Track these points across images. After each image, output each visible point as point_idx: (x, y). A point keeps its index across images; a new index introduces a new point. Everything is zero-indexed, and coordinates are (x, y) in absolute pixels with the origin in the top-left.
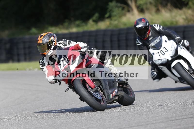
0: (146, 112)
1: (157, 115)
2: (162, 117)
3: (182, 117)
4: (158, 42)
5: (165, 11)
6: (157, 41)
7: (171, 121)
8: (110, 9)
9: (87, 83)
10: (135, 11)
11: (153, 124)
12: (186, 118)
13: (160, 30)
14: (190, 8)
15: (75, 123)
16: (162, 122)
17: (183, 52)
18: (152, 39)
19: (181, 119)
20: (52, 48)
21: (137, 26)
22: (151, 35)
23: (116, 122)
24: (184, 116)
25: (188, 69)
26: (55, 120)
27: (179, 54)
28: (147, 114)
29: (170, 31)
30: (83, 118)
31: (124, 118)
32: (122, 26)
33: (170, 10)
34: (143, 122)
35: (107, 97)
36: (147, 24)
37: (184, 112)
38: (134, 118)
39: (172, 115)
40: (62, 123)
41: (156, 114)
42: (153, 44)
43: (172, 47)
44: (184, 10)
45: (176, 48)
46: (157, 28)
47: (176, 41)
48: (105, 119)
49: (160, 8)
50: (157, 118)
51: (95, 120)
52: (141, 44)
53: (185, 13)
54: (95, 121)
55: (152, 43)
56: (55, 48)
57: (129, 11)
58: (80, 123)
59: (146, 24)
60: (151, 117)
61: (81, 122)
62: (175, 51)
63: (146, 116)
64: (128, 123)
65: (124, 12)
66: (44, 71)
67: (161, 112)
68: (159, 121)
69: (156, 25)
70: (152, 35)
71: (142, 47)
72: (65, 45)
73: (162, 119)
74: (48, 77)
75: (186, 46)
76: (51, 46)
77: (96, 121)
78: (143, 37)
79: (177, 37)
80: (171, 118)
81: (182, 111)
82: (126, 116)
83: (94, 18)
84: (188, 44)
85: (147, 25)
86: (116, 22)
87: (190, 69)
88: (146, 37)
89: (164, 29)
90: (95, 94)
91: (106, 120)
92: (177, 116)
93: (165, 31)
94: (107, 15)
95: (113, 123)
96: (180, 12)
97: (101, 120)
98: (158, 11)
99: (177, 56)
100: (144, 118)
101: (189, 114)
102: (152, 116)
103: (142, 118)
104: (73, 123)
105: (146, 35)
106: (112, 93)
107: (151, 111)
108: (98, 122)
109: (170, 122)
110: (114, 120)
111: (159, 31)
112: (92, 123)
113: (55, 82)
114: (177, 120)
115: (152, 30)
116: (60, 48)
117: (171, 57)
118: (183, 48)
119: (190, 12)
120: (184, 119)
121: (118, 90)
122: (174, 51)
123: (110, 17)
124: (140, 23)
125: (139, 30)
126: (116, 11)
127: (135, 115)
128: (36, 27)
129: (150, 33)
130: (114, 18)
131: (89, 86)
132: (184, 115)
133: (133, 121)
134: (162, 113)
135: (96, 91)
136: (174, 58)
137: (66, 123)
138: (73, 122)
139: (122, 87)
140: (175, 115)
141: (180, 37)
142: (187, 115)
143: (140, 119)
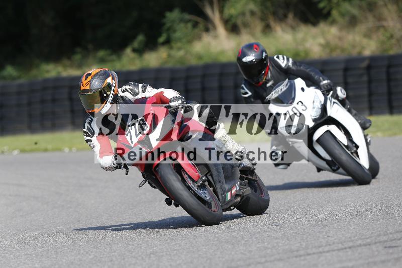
0: (246, 239)
1: (268, 244)
2: (279, 248)
3: (321, 250)
4: (283, 90)
5: (283, 30)
6: (282, 88)
7: (296, 257)
8: (168, 25)
9: (184, 170)
10: (221, 30)
11: (259, 263)
12: (328, 252)
13: (289, 66)
14: (333, 22)
15: (98, 264)
16: (280, 260)
17: (336, 111)
18: (273, 84)
19: (317, 253)
20: (110, 99)
21: (244, 60)
22: (271, 77)
23: (183, 260)
24: (323, 247)
25: (346, 144)
26: (57, 257)
27: (329, 114)
28: (247, 242)
29: (307, 69)
30: (115, 252)
31: (200, 253)
32: (193, 62)
33: (293, 28)
34: (239, 260)
35: (220, 198)
36: (264, 54)
37: (324, 238)
38: (221, 253)
39: (298, 245)
40: (72, 263)
41: (266, 244)
42: (274, 95)
43: (315, 101)
44: (323, 26)
45: (323, 103)
46: (283, 62)
47: (323, 88)
48: (162, 254)
49: (272, 23)
50: (269, 251)
51: (139, 256)
52: (250, 94)
53: (323, 34)
54: (140, 258)
55: (273, 93)
56: (116, 100)
57: (207, 30)
58: (110, 264)
59: (262, 54)
60: (255, 248)
61: (111, 261)
62: (321, 109)
63: (244, 248)
64: (208, 261)
65: (196, 31)
66: (91, 145)
67: (276, 239)
68: (273, 258)
69: (281, 56)
70: (273, 77)
71: (252, 100)
72: (136, 94)
73: (279, 254)
74: (101, 157)
75: (340, 98)
76: (108, 96)
77: (142, 258)
78: (255, 80)
79: (324, 80)
80: (297, 251)
81: (319, 237)
82: (204, 247)
83: (136, 44)
84: (344, 94)
85: (263, 57)
86: (181, 53)
87: (350, 144)
88: (262, 80)
89: (297, 65)
90: (201, 193)
91: (162, 256)
92: (310, 247)
93: (299, 68)
94: (161, 39)
95: (178, 262)
96: (313, 30)
97: (152, 255)
98: (267, 29)
99: (324, 119)
100: (242, 251)
101: (334, 243)
102: (258, 247)
103: (237, 251)
104: (94, 262)
105: (263, 77)
106: (230, 190)
107: (256, 238)
108: (145, 261)
109: (295, 259)
110: (179, 256)
111: (286, 68)
112: (133, 262)
113: (116, 168)
114: (309, 254)
115: (273, 66)
116: (125, 101)
117: (314, 120)
118: (336, 103)
119: (334, 31)
120: (324, 252)
121: (240, 184)
122: (319, 108)
123: (168, 42)
124: (249, 53)
125: (248, 67)
126: (181, 30)
127: (222, 246)
128: (13, 64)
129: (269, 72)
130: (176, 45)
131: (188, 175)
132: (324, 245)
133: (219, 257)
134: (279, 240)
135: (202, 187)
136: (319, 122)
137: (79, 263)
138: (95, 260)
139: (246, 179)
140: (304, 244)
141: (329, 81)
142: (330, 245)
143: (233, 253)
